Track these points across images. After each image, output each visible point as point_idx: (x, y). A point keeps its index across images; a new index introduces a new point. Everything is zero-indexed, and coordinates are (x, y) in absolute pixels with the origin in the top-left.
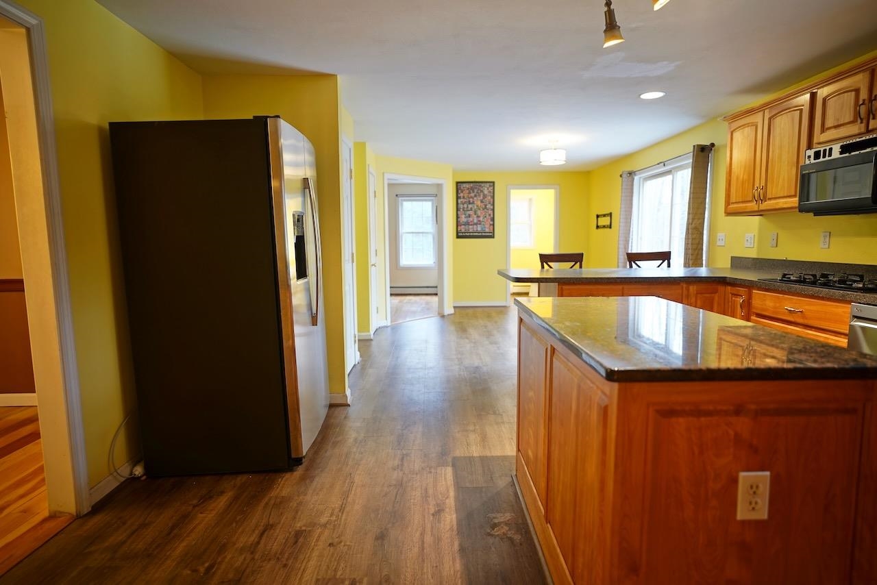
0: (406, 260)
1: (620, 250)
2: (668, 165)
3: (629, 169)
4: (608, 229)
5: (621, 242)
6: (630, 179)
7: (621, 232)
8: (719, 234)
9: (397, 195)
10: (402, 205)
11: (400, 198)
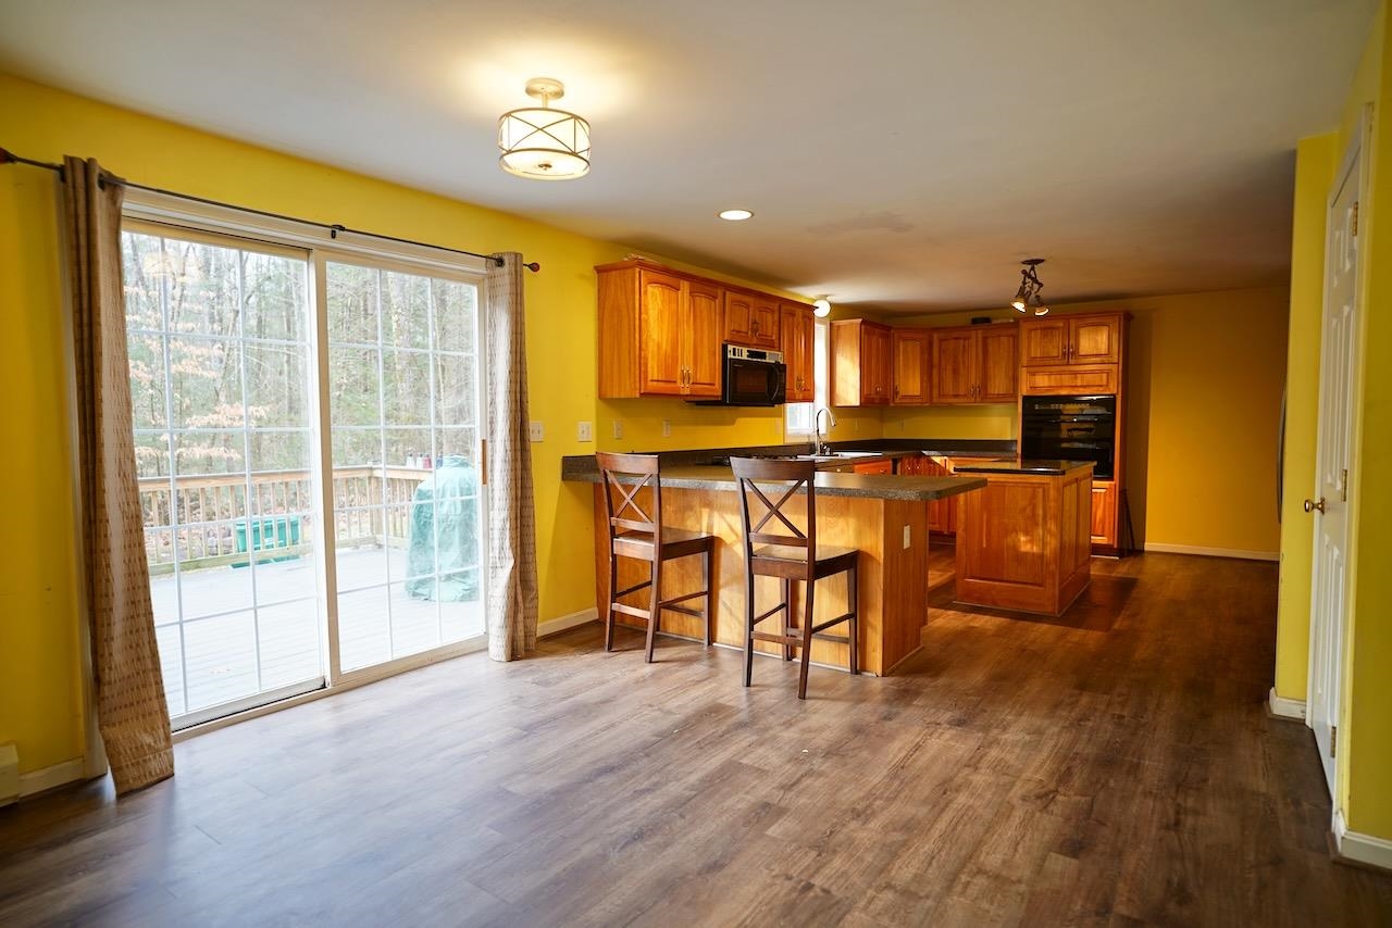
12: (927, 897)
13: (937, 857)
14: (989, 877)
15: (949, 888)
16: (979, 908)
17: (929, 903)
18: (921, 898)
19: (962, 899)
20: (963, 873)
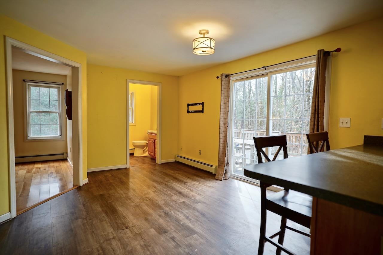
0: (32, 134)
1: (221, 128)
2: (269, 69)
3: (227, 73)
4: (201, 113)
5: (222, 122)
6: (227, 79)
7: (221, 115)
8: (341, 119)
9: (24, 80)
10: (29, 89)
11: (27, 83)
12: (104, 242)
13: (113, 251)
14: (111, 239)
15: (101, 247)
16: (90, 248)
17: (102, 242)
18: (105, 241)
19: (96, 247)
20: (102, 253)
